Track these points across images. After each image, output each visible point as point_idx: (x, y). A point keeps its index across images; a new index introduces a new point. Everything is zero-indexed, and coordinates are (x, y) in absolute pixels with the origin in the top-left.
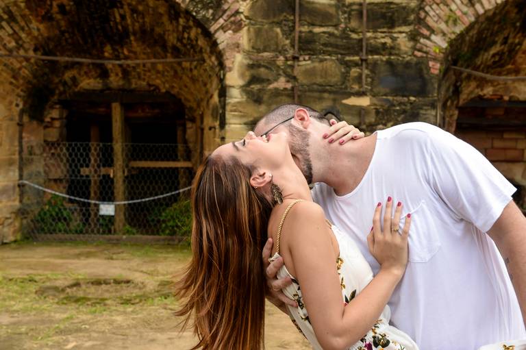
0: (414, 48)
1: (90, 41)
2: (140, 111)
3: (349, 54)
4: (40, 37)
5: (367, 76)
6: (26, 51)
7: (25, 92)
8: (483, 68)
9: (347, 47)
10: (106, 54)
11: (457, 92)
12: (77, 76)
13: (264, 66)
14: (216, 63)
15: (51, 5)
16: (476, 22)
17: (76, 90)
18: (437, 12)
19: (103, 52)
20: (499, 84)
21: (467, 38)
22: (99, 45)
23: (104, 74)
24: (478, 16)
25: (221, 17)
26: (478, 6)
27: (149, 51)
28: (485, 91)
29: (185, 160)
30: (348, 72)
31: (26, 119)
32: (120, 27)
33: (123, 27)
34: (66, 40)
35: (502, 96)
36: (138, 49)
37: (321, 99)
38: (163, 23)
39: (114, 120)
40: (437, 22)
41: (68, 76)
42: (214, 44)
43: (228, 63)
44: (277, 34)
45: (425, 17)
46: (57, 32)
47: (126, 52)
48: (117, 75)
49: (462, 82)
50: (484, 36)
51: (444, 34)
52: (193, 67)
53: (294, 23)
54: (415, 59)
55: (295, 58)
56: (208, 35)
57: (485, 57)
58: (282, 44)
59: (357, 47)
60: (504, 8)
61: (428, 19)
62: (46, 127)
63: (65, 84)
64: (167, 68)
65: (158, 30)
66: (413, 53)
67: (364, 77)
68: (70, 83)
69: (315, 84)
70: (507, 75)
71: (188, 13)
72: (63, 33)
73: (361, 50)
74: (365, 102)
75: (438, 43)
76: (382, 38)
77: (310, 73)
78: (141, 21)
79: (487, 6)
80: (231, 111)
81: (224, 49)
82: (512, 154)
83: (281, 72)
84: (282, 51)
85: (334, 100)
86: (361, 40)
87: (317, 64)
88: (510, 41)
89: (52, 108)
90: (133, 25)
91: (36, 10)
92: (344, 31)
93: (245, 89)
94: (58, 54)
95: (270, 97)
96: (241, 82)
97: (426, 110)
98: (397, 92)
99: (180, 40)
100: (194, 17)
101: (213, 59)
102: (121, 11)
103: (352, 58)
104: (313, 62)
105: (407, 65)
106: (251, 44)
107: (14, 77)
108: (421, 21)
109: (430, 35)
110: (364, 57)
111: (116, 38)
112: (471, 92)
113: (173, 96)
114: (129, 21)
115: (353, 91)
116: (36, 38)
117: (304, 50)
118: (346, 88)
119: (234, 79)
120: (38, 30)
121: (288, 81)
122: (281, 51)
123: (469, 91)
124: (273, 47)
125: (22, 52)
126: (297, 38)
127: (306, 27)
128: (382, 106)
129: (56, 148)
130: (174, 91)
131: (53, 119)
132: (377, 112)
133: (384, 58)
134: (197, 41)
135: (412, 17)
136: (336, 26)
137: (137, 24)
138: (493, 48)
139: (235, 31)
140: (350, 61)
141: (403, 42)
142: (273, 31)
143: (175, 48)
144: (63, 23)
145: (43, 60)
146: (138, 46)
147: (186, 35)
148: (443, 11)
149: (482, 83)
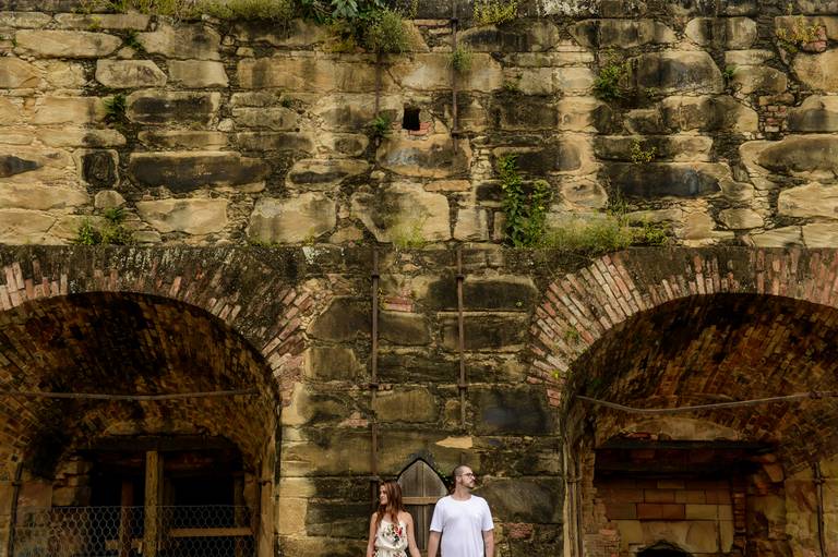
0: (527, 373)
1: (115, 372)
2: (186, 461)
3: (443, 381)
4: (48, 369)
5: (468, 409)
6: (29, 387)
7: (27, 441)
8: (621, 398)
9: (439, 373)
10: (139, 388)
11: (590, 429)
12: (102, 418)
13: (332, 398)
14: (272, 396)
15: (61, 328)
16: (603, 339)
17: (101, 436)
18: (553, 327)
19: (135, 386)
20: (643, 419)
21: (594, 360)
22: (128, 377)
23: (138, 414)
24: (604, 332)
25: (277, 336)
26: (603, 320)
27: (193, 382)
28: (627, 429)
29: (242, 526)
30: (442, 404)
31: (26, 477)
32: (153, 353)
33: (156, 352)
34: (84, 370)
35: (649, 435)
36: (179, 381)
37: (408, 440)
38: (206, 346)
39: (148, 474)
40: (553, 339)
41: (88, 418)
42: (268, 371)
43: (285, 395)
44: (350, 356)
45: (538, 334)
46: (71, 361)
47: (164, 385)
48: (155, 415)
49: (595, 417)
50: (616, 357)
51: (564, 355)
52: (247, 401)
53: (372, 342)
54: (529, 387)
55: (373, 387)
56: (260, 359)
57: (621, 384)
58: (356, 369)
59: (453, 372)
60: (636, 322)
61: (542, 335)
62: (57, 487)
63: (85, 428)
64: (216, 404)
65: (201, 355)
66: (525, 380)
67: (463, 410)
68: (92, 427)
69: (399, 420)
70: (652, 407)
71: (234, 332)
72: (78, 362)
73: (459, 375)
74: (465, 443)
75: (558, 366)
76: (485, 360)
77: (392, 406)
78: (179, 344)
79: (615, 320)
80: (288, 459)
81: (279, 377)
82: (670, 510)
83: (354, 406)
84: (356, 378)
85: (426, 442)
86: (457, 363)
87: (401, 395)
88: (650, 364)
89: (68, 460)
90: (170, 351)
91: (42, 334)
92: (436, 350)
93: (306, 428)
94: (74, 389)
95: (340, 440)
96: (301, 420)
97: (547, 454)
98: (507, 429)
99: (229, 366)
100: (241, 337)
101: (269, 390)
102: (154, 333)
103: (447, 386)
104: (396, 391)
105: (519, 394)
106: (316, 370)
107: (11, 422)
108: (533, 339)
109: (546, 356)
110: (462, 385)
111: (150, 367)
112: (609, 430)
113: (227, 440)
114: (164, 346)
115: (450, 429)
116: (43, 370)
117: (384, 377)
118: (441, 425)
119: (292, 415)
120: (45, 359)
121: (364, 418)
122: (354, 378)
123: (605, 428)
124: (346, 373)
125: (22, 389)
126: (375, 361)
127: (387, 347)
128: (488, 448)
129: (68, 516)
130: (228, 435)
131: (68, 476)
132: (483, 457)
133: (489, 386)
134: (248, 367)
135: (522, 334)
136: (425, 345)
137: (174, 348)
138: (630, 372)
139: (295, 354)
140: (445, 390)
141: (512, 365)
142: (344, 352)
143: (223, 377)
144: (78, 350)
145: (53, 399)
146: (178, 377)
147: (235, 361)
148: (560, 326)
149: (622, 418)
